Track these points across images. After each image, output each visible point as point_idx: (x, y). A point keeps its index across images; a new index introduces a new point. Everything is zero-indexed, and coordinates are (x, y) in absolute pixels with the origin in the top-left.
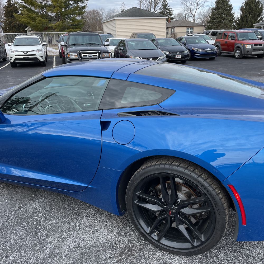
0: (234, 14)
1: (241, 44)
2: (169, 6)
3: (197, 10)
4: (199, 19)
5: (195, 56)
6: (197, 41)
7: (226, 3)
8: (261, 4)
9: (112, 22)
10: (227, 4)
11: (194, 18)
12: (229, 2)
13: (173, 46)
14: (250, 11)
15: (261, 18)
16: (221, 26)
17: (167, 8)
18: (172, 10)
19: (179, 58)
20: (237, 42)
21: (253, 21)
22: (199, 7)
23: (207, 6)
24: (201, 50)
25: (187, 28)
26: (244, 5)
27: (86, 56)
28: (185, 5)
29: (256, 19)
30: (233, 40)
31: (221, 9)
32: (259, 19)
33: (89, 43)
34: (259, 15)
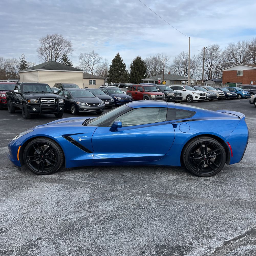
0: (127, 70)
1: (148, 95)
2: (69, 60)
3: (94, 65)
4: (96, 73)
5: (117, 103)
6: (115, 92)
7: (120, 62)
8: (145, 64)
9: (33, 73)
10: (122, 63)
11: (92, 72)
12: (123, 61)
13: (101, 95)
14: (138, 69)
15: (146, 75)
16: (118, 80)
17: (67, 61)
18: (72, 63)
19: (108, 104)
20: (144, 93)
21: (141, 76)
22: (95, 63)
23: (102, 63)
24: (121, 99)
25: (90, 80)
26: (132, 64)
27: (45, 102)
28: (83, 60)
29: (143, 76)
30: (142, 91)
31: (117, 66)
32: (145, 75)
33: (42, 91)
34: (145, 72)
